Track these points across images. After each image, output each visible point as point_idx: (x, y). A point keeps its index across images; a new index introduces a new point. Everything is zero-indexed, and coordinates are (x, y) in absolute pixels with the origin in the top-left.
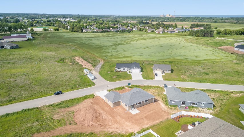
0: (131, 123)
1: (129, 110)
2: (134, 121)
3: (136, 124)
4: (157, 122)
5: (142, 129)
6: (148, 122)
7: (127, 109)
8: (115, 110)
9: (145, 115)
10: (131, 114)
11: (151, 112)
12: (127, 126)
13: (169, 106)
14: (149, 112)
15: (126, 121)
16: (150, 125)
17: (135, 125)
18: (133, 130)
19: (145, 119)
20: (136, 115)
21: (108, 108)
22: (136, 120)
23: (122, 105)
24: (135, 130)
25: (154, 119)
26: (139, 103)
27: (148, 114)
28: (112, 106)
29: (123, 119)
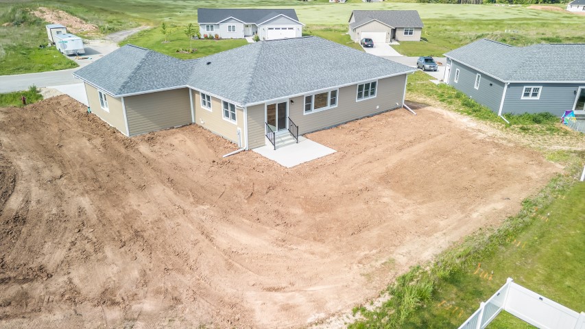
0: (276, 232)
1: (255, 141)
2: (297, 211)
3: (318, 234)
4: (500, 206)
5: (391, 279)
6: (423, 210)
7: (234, 140)
8: (144, 148)
9: (379, 169)
10: (270, 165)
11: (417, 149)
12: (232, 260)
13: (501, 121)
14: (400, 149)
15: (225, 216)
16: (455, 236)
17: (318, 248)
18: (299, 299)
19: (387, 195)
20: (314, 168)
21: (98, 141)
22: (316, 205)
23: (200, 122)
24: (319, 305)
25: (467, 194)
26: (321, 99)
27: (394, 159)
28: (125, 132)
29: (198, 201)
